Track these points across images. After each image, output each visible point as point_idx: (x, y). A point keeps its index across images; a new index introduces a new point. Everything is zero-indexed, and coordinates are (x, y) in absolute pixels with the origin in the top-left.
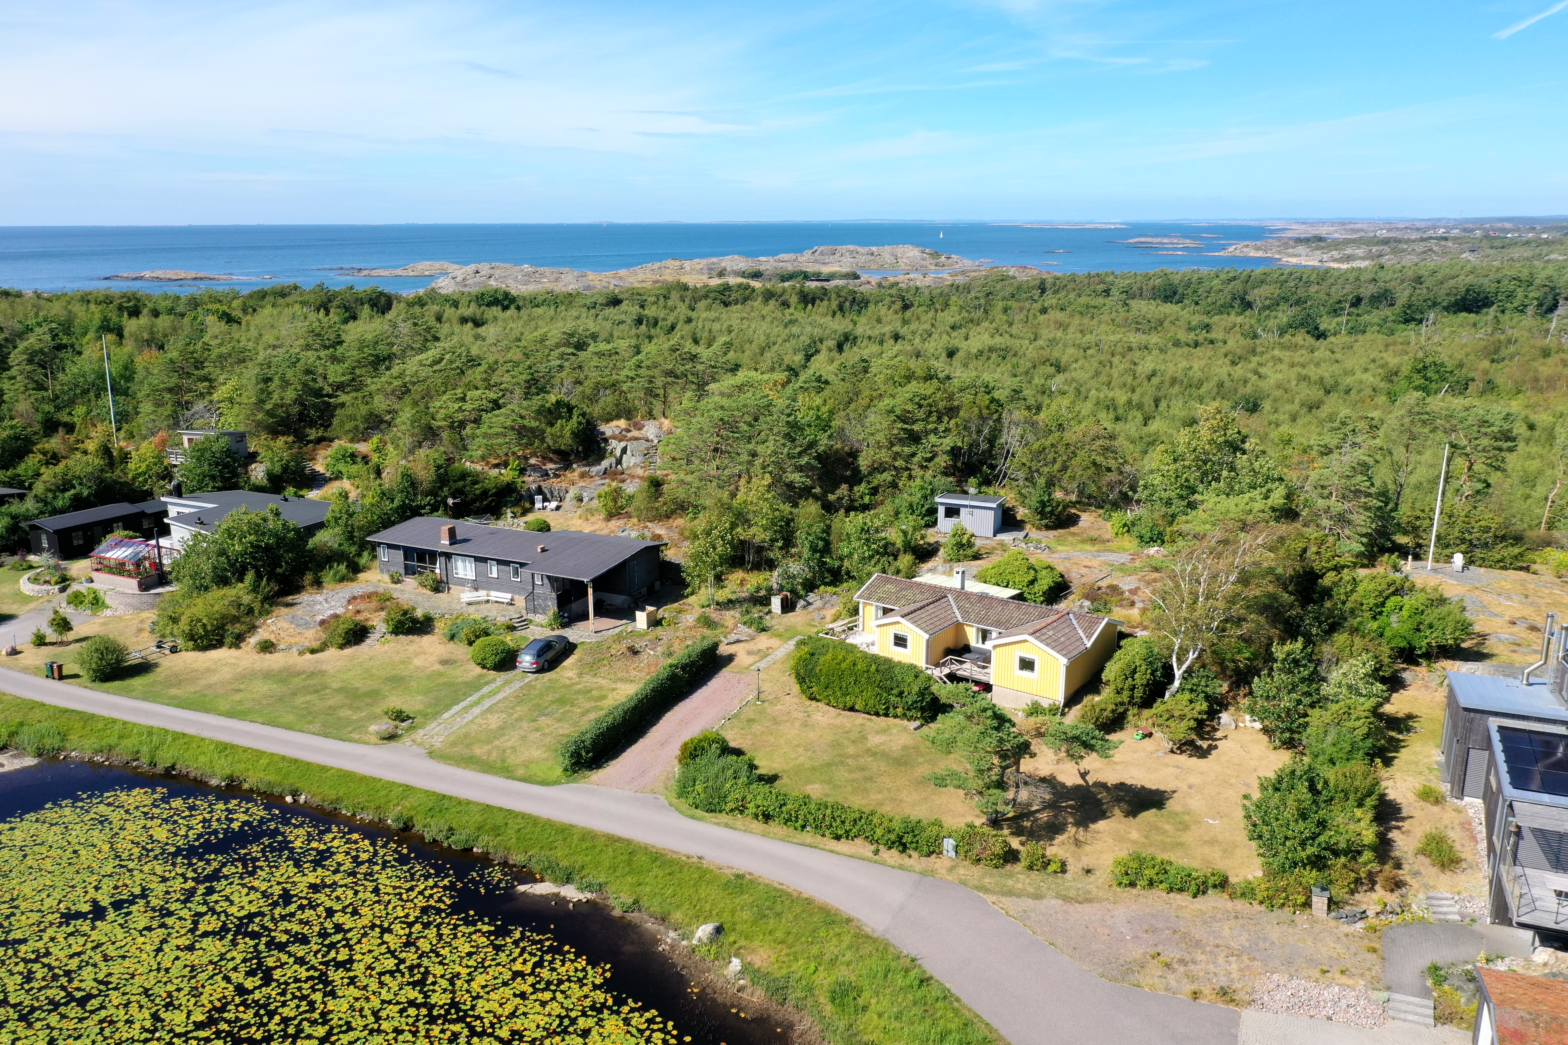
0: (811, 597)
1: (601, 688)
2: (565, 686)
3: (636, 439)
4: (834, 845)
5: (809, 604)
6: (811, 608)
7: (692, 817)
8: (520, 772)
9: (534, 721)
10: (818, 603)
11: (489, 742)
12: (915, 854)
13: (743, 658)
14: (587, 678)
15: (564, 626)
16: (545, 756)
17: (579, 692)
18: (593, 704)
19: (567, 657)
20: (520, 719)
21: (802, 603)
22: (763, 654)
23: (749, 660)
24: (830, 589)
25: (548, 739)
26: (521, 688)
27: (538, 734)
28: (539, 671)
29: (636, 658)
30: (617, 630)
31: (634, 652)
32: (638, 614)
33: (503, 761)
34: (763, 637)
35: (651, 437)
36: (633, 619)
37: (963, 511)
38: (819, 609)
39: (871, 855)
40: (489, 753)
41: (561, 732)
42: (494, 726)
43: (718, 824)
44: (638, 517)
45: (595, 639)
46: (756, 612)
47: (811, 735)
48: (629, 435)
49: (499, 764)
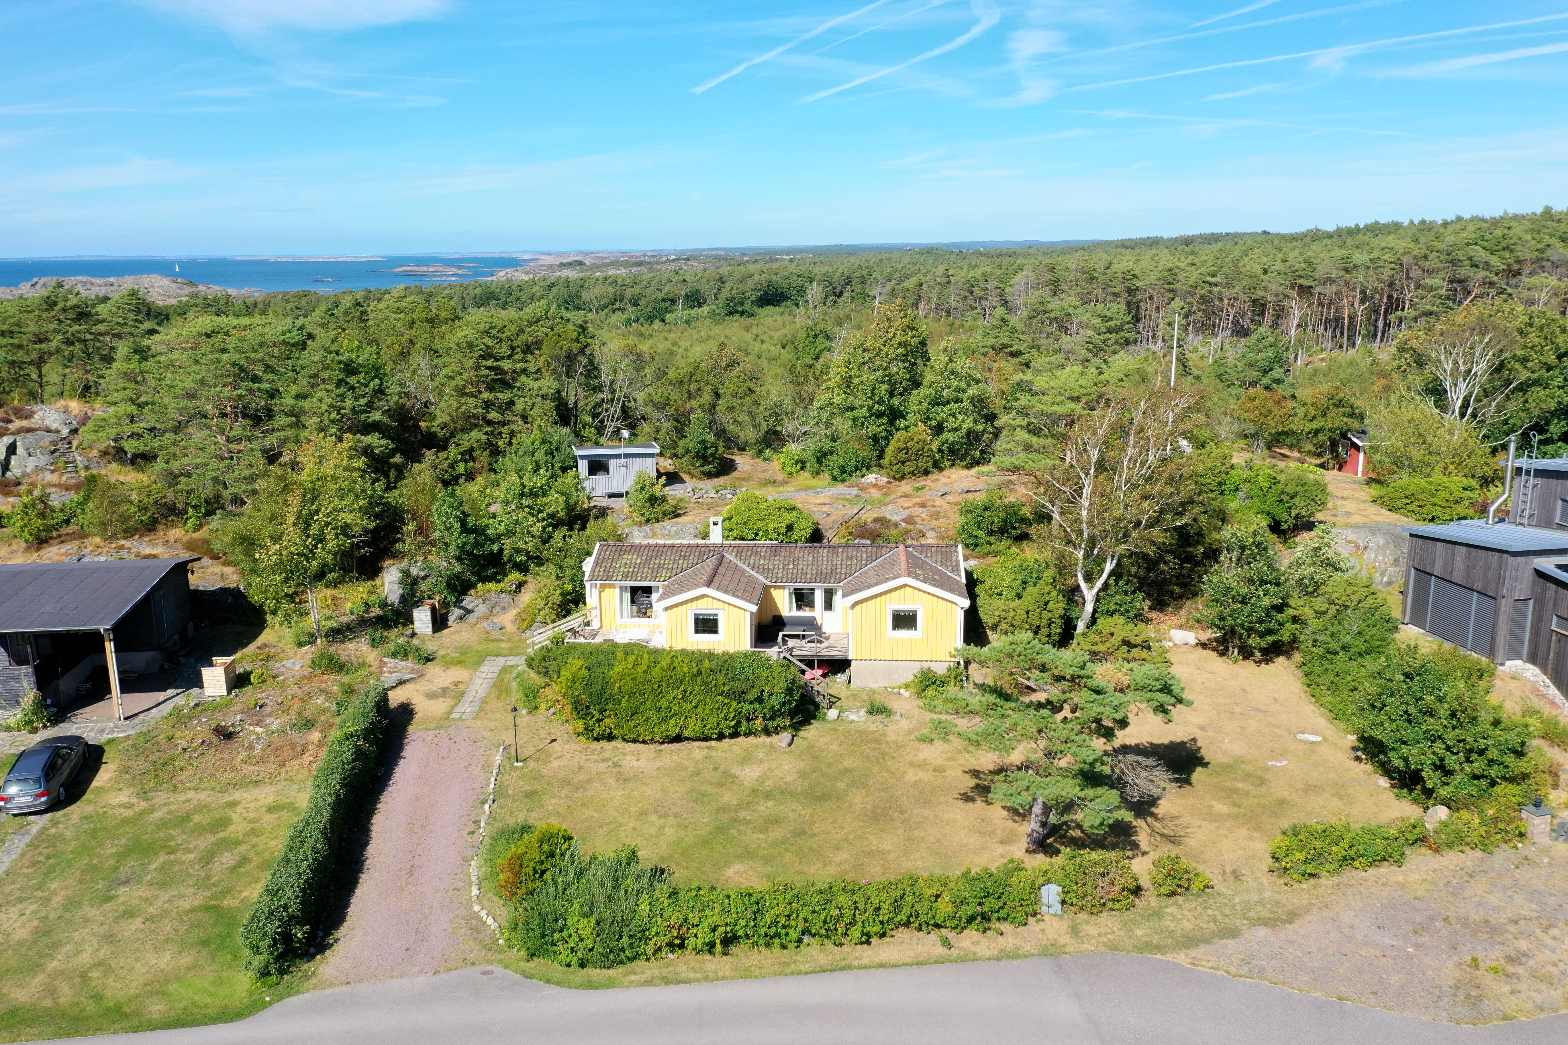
0: (469, 601)
1: (203, 808)
2: (125, 821)
3: (29, 430)
4: (866, 954)
5: (468, 612)
6: (472, 618)
7: (590, 986)
8: (156, 1008)
9: (108, 899)
10: (481, 610)
11: (35, 968)
12: (1005, 927)
13: (423, 707)
14: (161, 797)
15: (56, 719)
16: (186, 959)
17: (163, 824)
18: (211, 839)
19: (95, 770)
20: (71, 904)
21: (456, 612)
22: (456, 693)
23: (439, 707)
24: (491, 585)
25: (167, 927)
26: (32, 845)
27: (137, 923)
28: (54, 806)
29: (234, 744)
30: (170, 705)
31: (226, 735)
32: (206, 672)
33: (97, 998)
34: (432, 669)
35: (54, 426)
36: (198, 682)
37: (613, 464)
38: (486, 618)
39: (941, 950)
40: (51, 991)
41: (186, 905)
42: (22, 934)
43: (648, 983)
44: (103, 533)
45: (132, 729)
46: (396, 637)
47: (647, 791)
48: (11, 426)
49: (91, 1008)
